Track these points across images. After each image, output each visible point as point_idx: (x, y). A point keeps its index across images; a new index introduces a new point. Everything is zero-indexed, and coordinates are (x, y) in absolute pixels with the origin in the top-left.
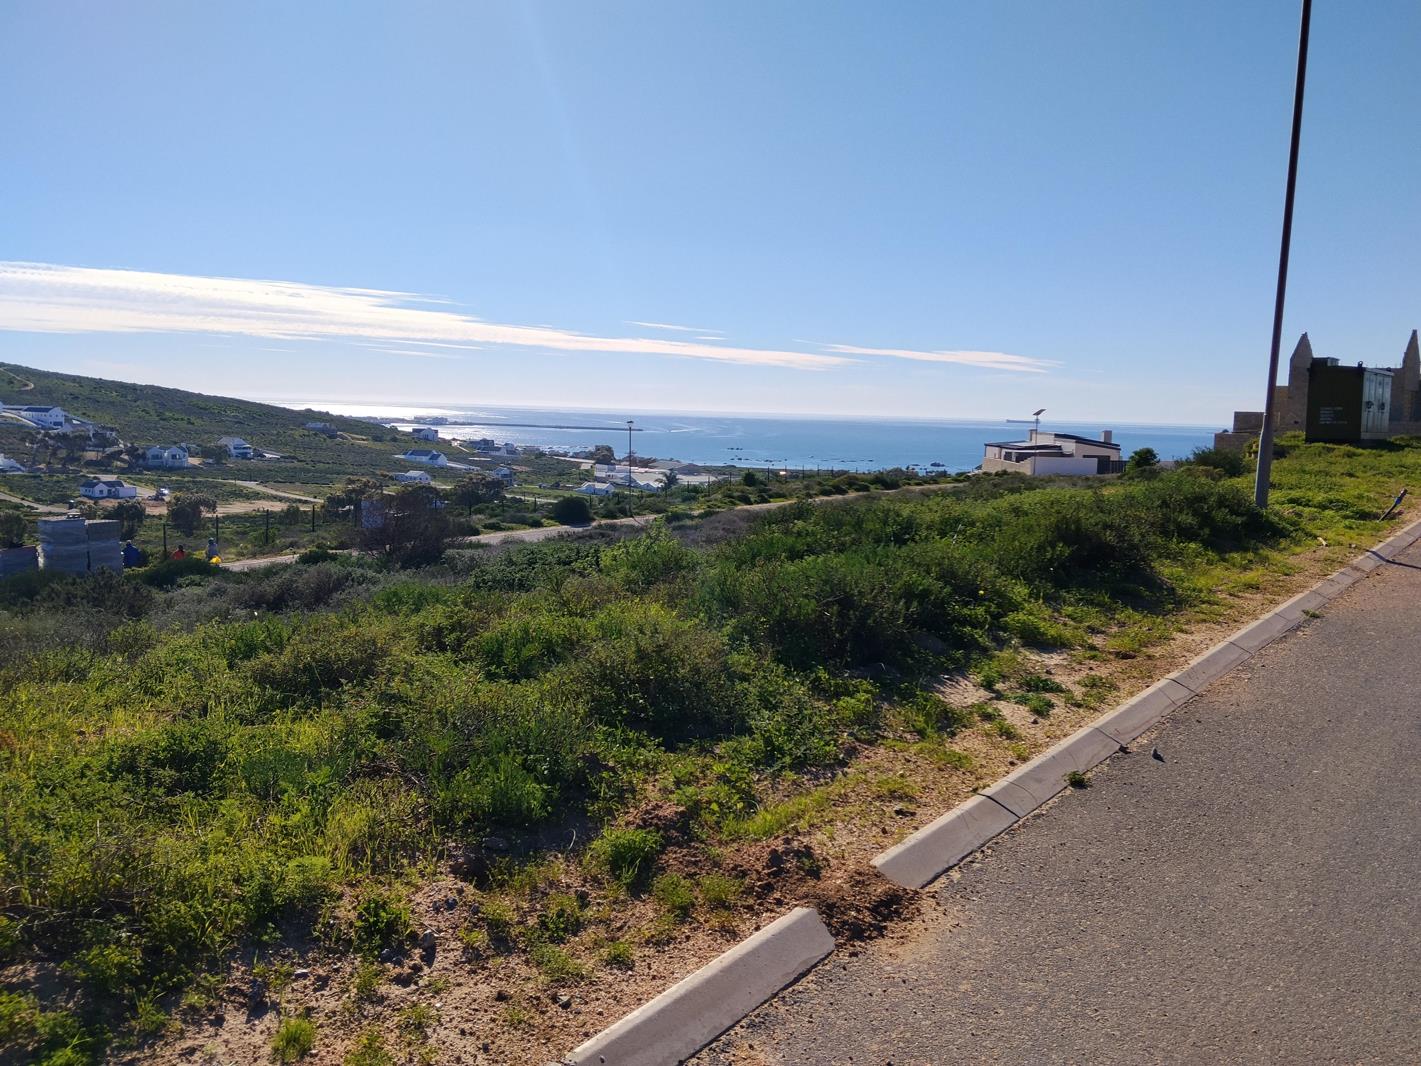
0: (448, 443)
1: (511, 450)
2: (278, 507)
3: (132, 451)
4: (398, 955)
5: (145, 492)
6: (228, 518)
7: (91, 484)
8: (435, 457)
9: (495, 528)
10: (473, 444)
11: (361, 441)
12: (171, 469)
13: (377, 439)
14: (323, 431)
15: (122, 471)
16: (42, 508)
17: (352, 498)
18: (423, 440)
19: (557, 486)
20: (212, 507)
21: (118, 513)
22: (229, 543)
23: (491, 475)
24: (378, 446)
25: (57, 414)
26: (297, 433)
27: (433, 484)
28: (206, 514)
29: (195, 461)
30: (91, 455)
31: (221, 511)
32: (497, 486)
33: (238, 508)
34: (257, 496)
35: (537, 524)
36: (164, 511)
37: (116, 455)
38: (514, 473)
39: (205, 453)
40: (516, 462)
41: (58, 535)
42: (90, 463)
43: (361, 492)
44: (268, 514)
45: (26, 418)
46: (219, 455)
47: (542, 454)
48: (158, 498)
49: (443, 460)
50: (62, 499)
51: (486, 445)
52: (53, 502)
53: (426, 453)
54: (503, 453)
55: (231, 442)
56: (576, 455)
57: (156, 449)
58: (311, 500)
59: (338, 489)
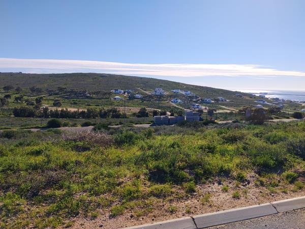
0: (268, 98)
1: (283, 100)
2: (228, 111)
3: (201, 99)
4: (243, 182)
5: (203, 107)
6: (219, 113)
7: (194, 106)
8: (264, 102)
9: (278, 118)
10: (274, 99)
11: (247, 98)
12: (209, 103)
13: (251, 97)
14: (239, 96)
15: (200, 103)
16: (185, 110)
17: (244, 110)
18: (262, 98)
19: (295, 109)
20: (216, 111)
21: (199, 111)
22: (219, 118)
23: (278, 106)
24: (251, 99)
25: (189, 92)
26: (234, 96)
27: (263, 108)
28: (214, 112)
29: (213, 102)
30: (194, 100)
31: (217, 112)
32: (279, 109)
33: (221, 111)
34: (224, 109)
35: (288, 118)
36: (207, 111)
37: (198, 100)
38: (284, 106)
39: (215, 100)
40: (284, 103)
41: (188, 114)
42: (194, 102)
43: (246, 109)
44: (226, 113)
45: (184, 93)
46: (217, 100)
47: (291, 102)
48: (206, 109)
49: (266, 103)
50: (189, 108)
51: (277, 99)
52: (188, 108)
53: (262, 101)
54: (281, 101)
55: (220, 98)
56: (301, 102)
57: (206, 99)
58: (235, 110)
59: (241, 108)
